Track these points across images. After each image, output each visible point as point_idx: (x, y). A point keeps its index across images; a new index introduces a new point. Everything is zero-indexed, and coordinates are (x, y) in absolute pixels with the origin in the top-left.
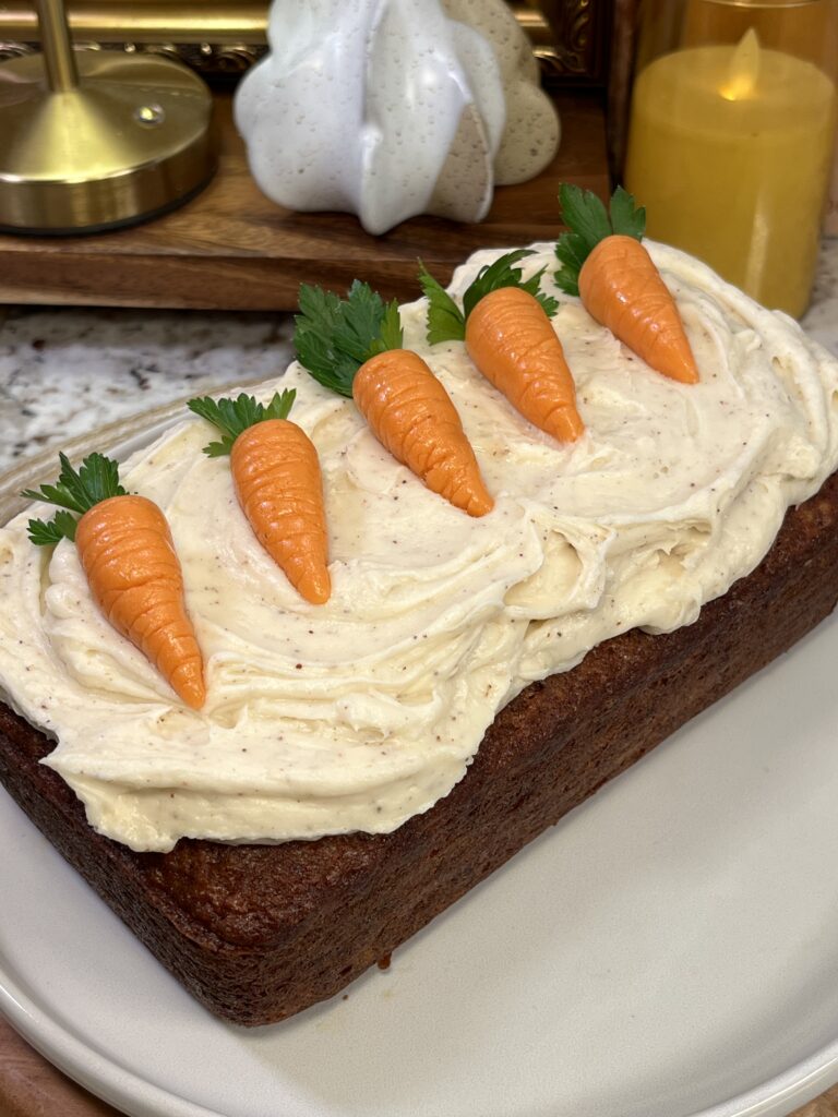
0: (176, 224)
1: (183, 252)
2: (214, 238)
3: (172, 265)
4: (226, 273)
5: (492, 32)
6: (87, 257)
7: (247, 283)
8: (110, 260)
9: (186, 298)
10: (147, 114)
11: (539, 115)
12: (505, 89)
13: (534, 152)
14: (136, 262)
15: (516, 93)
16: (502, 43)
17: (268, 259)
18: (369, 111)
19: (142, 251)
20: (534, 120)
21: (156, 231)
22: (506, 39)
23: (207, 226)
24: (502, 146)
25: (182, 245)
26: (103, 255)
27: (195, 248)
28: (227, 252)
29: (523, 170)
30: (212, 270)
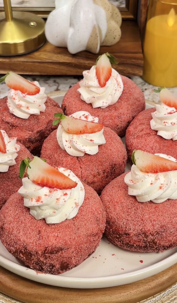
0: (36, 54)
1: (40, 61)
2: (46, 58)
3: (37, 64)
4: (49, 66)
5: (105, 8)
6: (16, 62)
7: (55, 68)
8: (21, 63)
9: (40, 72)
10: (32, 24)
11: (116, 29)
12: (107, 22)
13: (114, 38)
14: (28, 63)
15: (110, 23)
16: (107, 11)
17: (60, 62)
18: (71, 25)
19: (29, 61)
20: (115, 30)
21: (32, 56)
22: (108, 10)
23: (45, 55)
24: (106, 36)
25: (38, 59)
26: (19, 62)
27: (42, 60)
28: (50, 61)
29: (112, 42)
30: (46, 65)
